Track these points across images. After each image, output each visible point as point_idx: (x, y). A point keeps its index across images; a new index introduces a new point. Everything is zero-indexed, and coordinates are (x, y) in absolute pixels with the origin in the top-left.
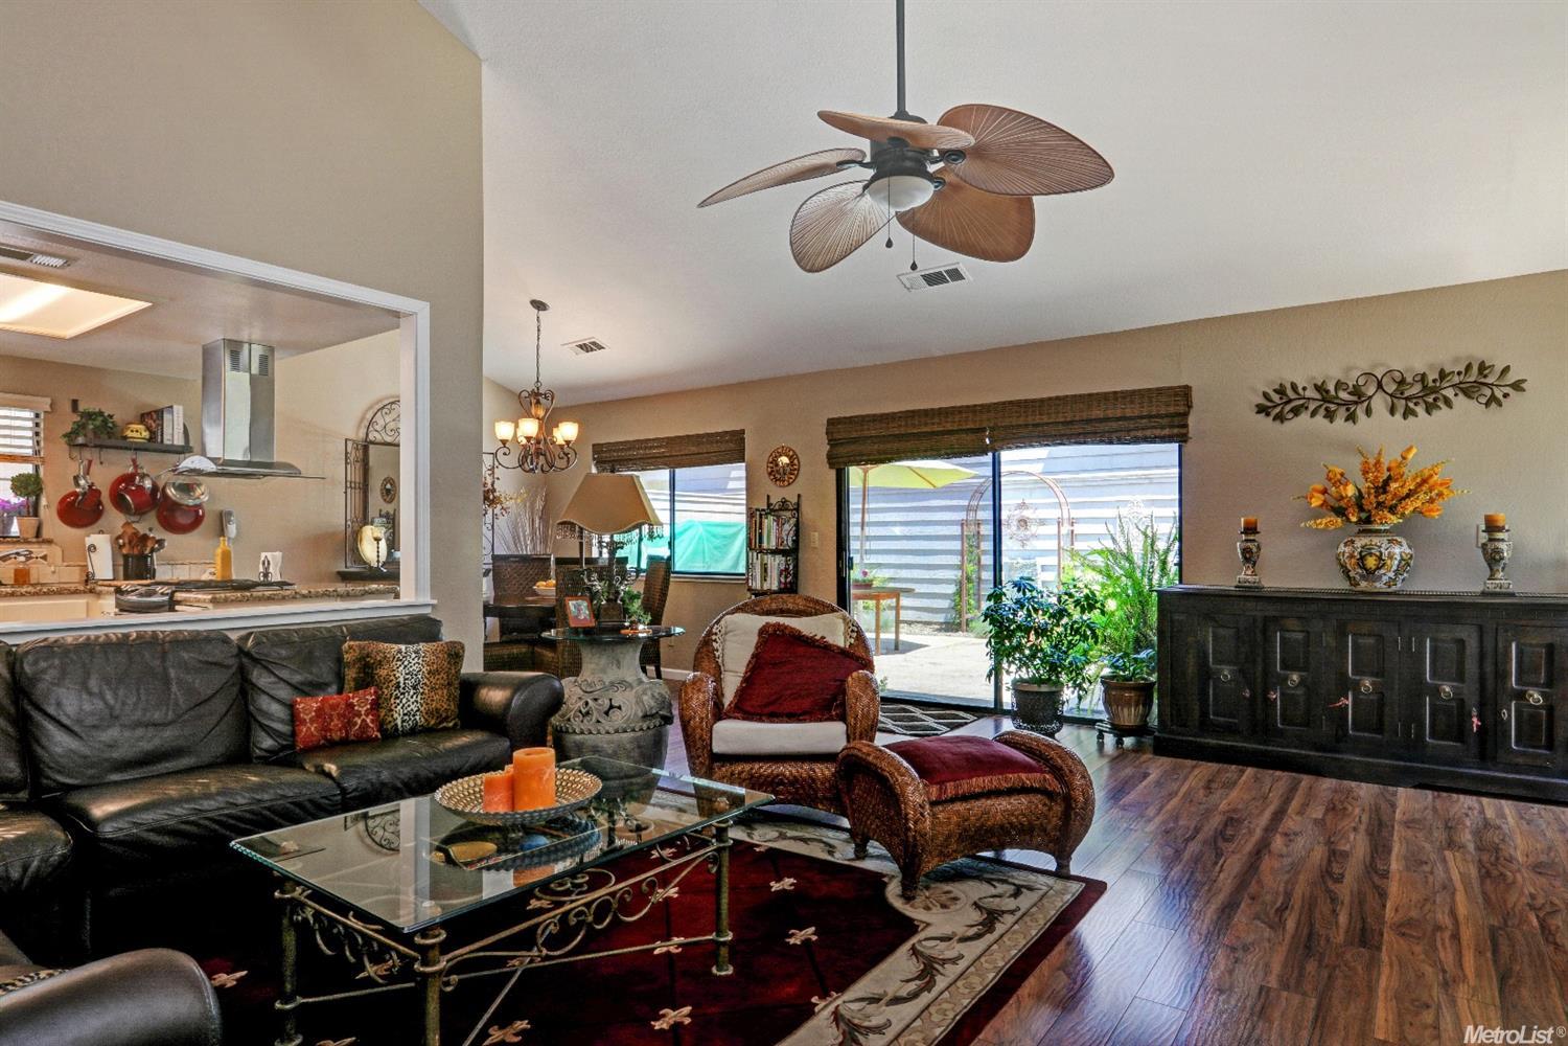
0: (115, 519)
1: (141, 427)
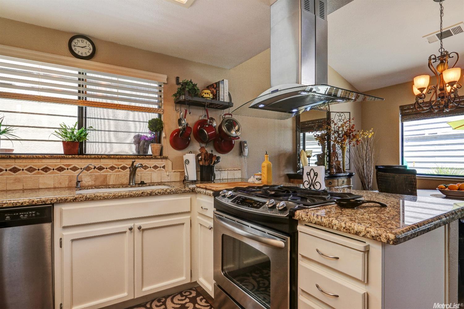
0: (196, 147)
1: (209, 91)
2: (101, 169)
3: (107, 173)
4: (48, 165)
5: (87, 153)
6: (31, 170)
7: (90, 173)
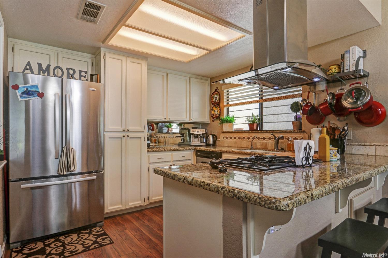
2: (264, 139)
3: (267, 142)
4: (244, 136)
5: (263, 129)
6: (239, 138)
7: (260, 141)
